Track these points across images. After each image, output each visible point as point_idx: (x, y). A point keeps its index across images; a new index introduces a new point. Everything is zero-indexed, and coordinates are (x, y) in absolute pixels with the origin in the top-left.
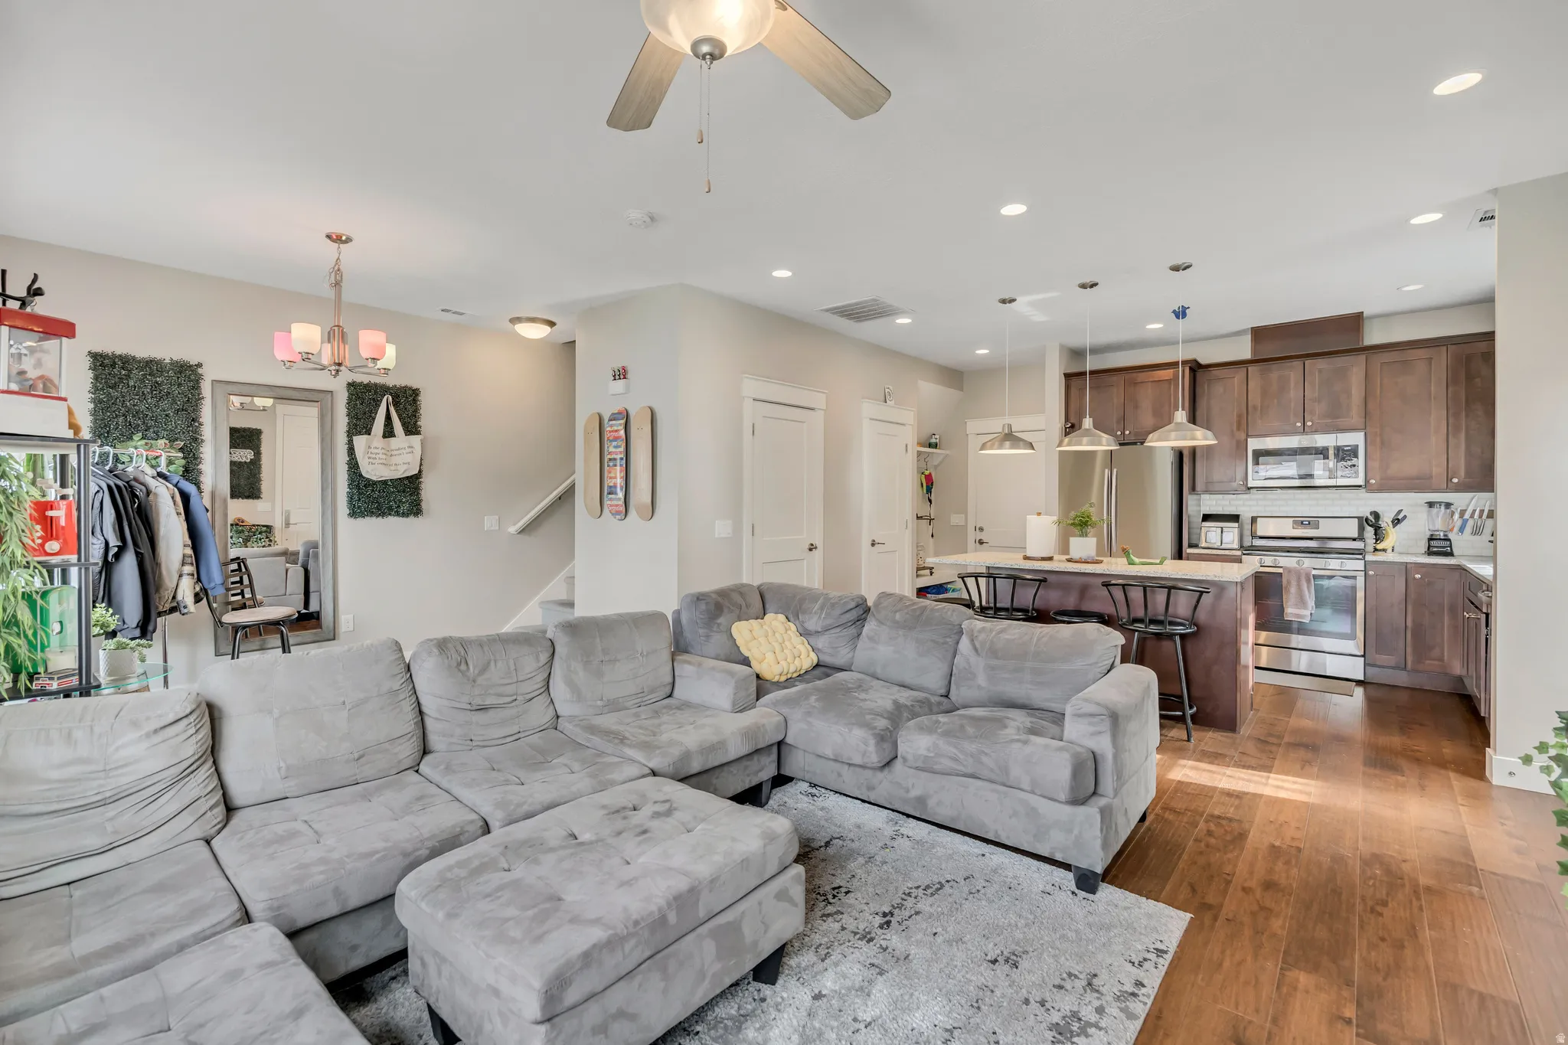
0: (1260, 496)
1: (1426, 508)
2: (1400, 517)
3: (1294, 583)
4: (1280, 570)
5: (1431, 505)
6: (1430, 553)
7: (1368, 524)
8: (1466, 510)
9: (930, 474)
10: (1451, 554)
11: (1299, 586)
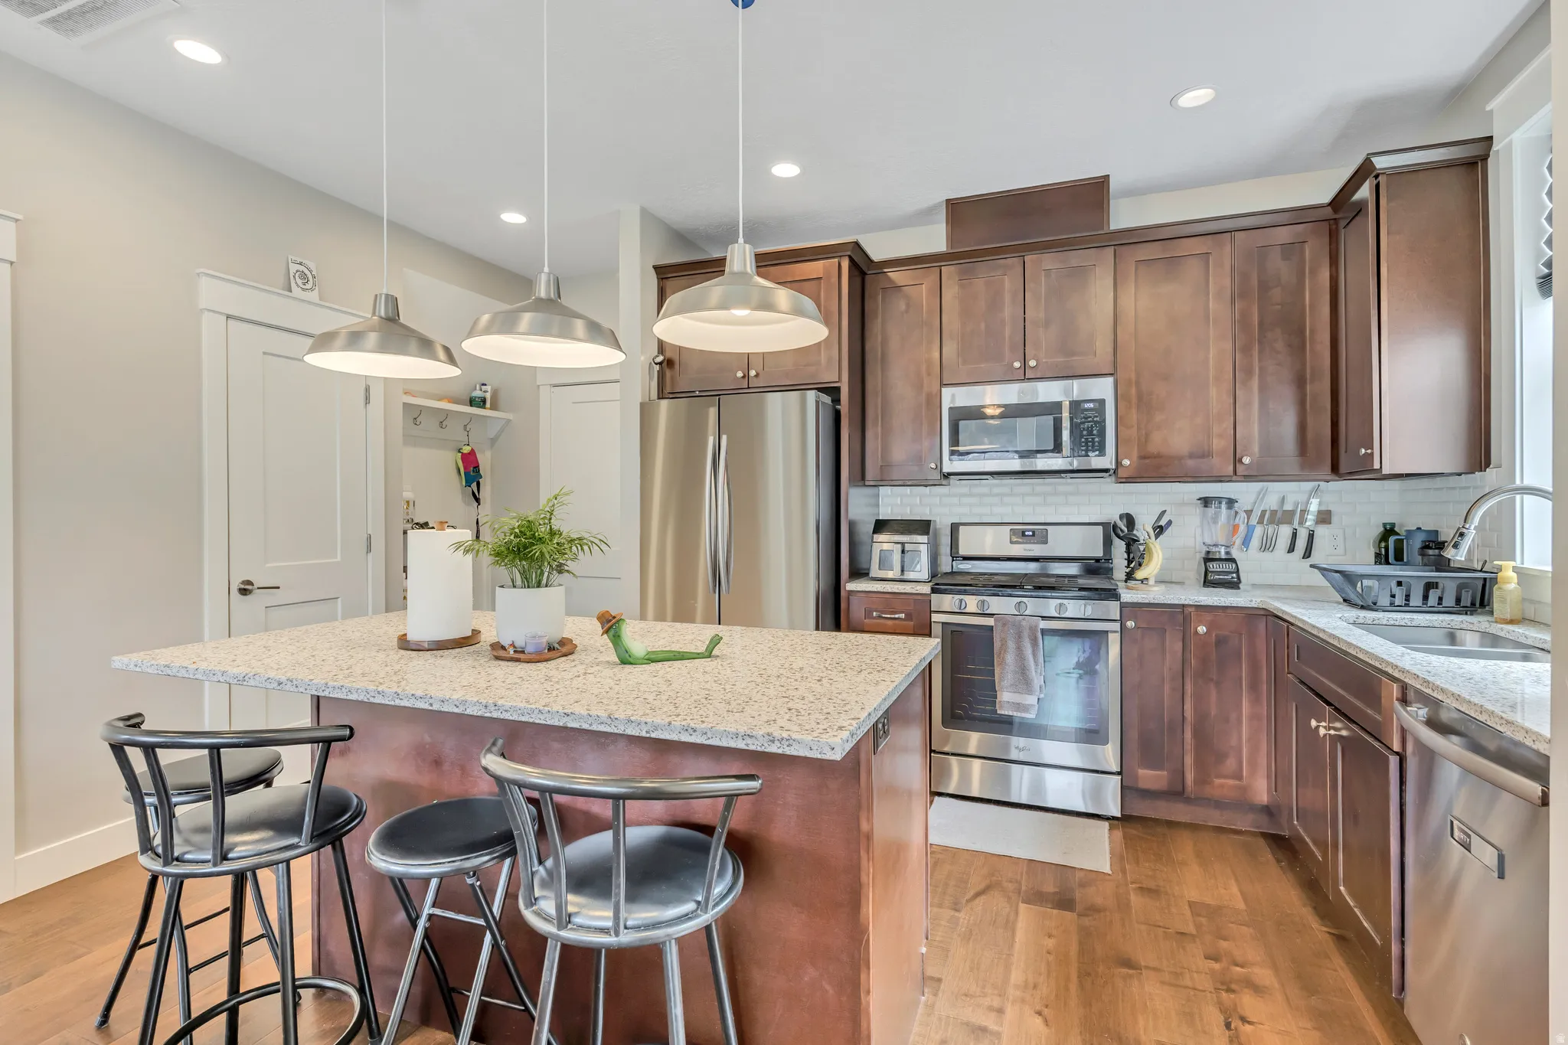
0: (965, 490)
1: (1199, 508)
2: (1163, 523)
3: (1011, 645)
4: (990, 622)
5: (1206, 502)
6: (1207, 583)
7: (1118, 536)
8: (1252, 511)
9: (472, 453)
10: (1234, 585)
11: (1019, 648)
